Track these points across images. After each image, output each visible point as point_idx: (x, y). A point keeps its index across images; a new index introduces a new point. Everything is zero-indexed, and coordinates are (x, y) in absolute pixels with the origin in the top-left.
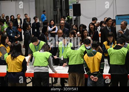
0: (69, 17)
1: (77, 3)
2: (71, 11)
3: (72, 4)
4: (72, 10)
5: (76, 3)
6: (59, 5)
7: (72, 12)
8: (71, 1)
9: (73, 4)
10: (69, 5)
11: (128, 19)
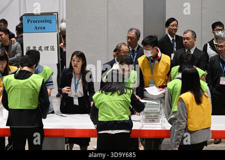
11: (48, 21)
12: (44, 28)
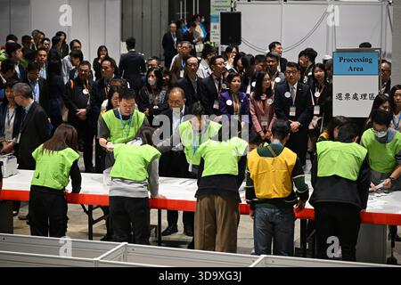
0: (208, 42)
1: (232, 9)
2: (215, 27)
3: (218, 13)
4: (218, 25)
5: (229, 10)
6: (183, 11)
7: (218, 31)
8: (217, 4)
9: (221, 13)
10: (212, 14)
11: (366, 60)
12: (362, 69)
